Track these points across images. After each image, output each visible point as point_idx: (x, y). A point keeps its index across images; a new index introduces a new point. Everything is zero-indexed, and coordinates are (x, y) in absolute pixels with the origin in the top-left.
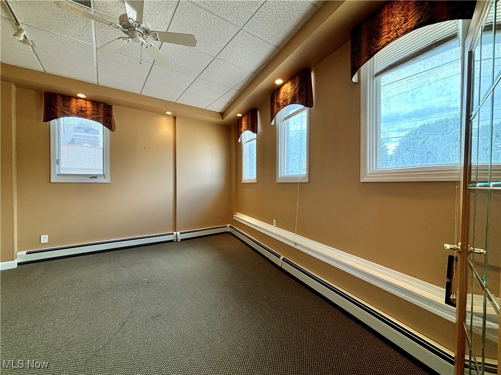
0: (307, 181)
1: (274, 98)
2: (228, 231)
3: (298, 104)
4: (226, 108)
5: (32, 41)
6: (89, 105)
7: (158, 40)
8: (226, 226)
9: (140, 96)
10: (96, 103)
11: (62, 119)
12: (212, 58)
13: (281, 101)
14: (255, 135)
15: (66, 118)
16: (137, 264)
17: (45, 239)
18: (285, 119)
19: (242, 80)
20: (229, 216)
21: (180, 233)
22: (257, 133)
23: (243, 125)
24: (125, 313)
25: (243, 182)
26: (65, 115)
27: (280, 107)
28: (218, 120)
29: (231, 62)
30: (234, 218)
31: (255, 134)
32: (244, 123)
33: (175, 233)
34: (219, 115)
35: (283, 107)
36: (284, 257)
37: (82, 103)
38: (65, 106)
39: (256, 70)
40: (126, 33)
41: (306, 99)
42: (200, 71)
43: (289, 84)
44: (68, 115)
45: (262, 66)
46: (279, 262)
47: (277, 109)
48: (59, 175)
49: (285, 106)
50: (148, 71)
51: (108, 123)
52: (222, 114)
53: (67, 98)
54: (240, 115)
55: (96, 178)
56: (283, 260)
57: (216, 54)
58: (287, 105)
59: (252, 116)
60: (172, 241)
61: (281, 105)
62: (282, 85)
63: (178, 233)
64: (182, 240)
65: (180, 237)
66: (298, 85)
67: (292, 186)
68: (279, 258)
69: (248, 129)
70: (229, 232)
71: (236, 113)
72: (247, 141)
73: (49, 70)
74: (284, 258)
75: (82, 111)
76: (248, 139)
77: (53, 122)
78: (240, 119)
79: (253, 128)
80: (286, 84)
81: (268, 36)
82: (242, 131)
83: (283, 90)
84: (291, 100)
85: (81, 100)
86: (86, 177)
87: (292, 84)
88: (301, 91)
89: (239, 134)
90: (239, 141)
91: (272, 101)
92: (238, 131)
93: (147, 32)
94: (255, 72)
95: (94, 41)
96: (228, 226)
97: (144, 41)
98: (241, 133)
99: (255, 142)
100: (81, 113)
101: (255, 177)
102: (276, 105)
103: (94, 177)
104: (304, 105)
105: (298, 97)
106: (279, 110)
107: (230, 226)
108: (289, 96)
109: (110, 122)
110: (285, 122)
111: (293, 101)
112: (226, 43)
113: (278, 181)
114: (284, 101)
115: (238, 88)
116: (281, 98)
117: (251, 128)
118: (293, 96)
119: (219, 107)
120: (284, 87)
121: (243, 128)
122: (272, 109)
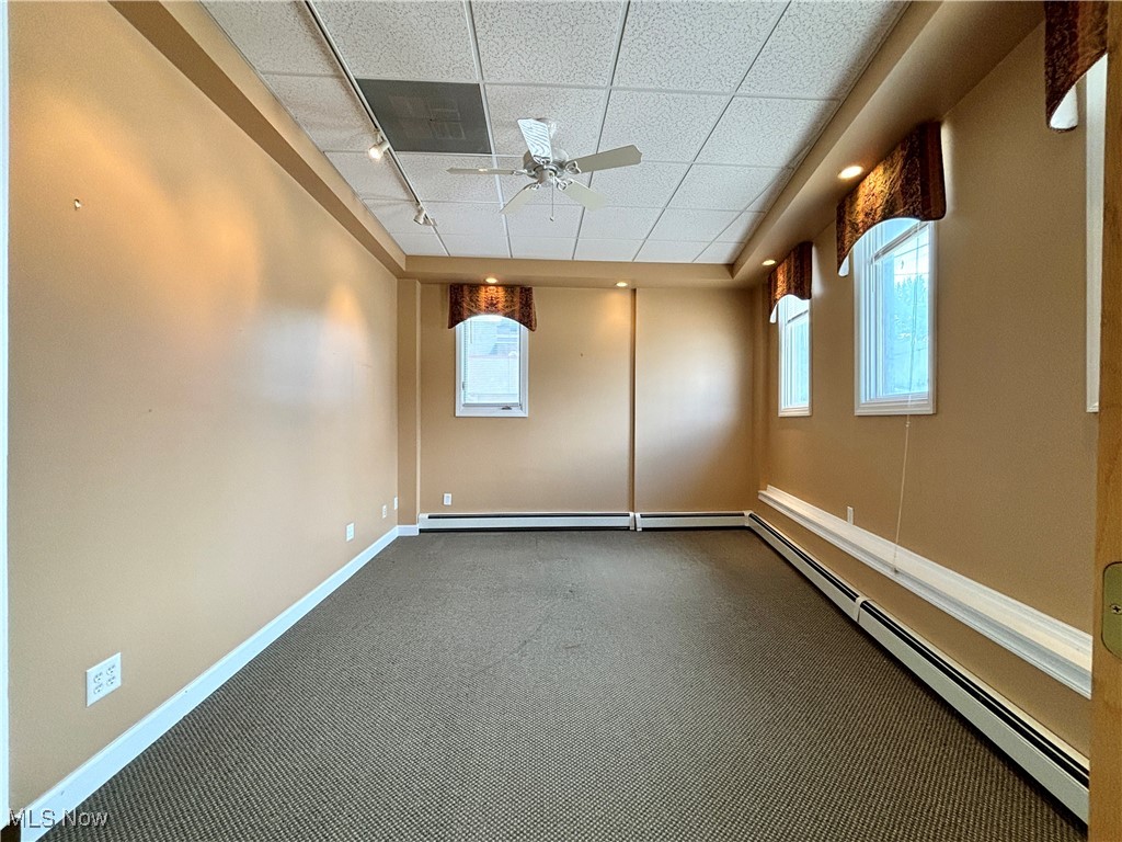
0: (929, 410)
1: (845, 213)
2: (747, 525)
3: (903, 216)
4: (738, 253)
5: (433, 220)
6: (501, 293)
7: (578, 172)
8: (743, 515)
9: (573, 263)
10: (509, 288)
11: (469, 320)
12: (687, 167)
13: (861, 217)
14: (806, 304)
15: (474, 319)
16: (562, 558)
17: (448, 499)
18: (877, 257)
19: (761, 189)
20: (748, 494)
21: (642, 516)
22: (810, 297)
23: (779, 283)
24: (530, 629)
25: (780, 414)
26: (472, 313)
27: (857, 232)
28: (725, 280)
29: (728, 162)
30: (760, 498)
31: (807, 302)
32: (781, 278)
33: (632, 514)
34: (724, 268)
35: (865, 232)
36: (866, 599)
37: (492, 292)
38: (471, 300)
39: (791, 162)
40: (533, 176)
41: (922, 203)
42: (668, 196)
43: (880, 170)
44: (476, 314)
45: (802, 150)
46: (853, 610)
47: (851, 237)
48: (466, 405)
49: (869, 227)
50: (579, 220)
51: (526, 319)
52: (731, 267)
53: (475, 287)
54: (770, 262)
55: (509, 408)
56: (862, 606)
57: (694, 155)
58: (875, 224)
59: (797, 261)
60: (628, 529)
61: (860, 225)
62: (862, 178)
63: (638, 515)
64: (644, 529)
65: (642, 523)
66: (903, 167)
67: (890, 422)
68: (854, 600)
69: (789, 292)
70: (748, 529)
71: (761, 258)
72: (790, 318)
73: (455, 252)
74: (865, 602)
75: (492, 305)
76: (792, 314)
77: (460, 326)
78: (773, 270)
79: (801, 288)
80: (872, 174)
81: (801, 86)
82: (778, 297)
83: (863, 191)
84: (883, 210)
85: (492, 288)
86: (496, 408)
87: (885, 170)
88: (907, 182)
89: (770, 304)
90: (773, 320)
91: (841, 220)
92: (770, 297)
93: (561, 165)
94: (788, 167)
95: (500, 197)
96: (747, 513)
97: (559, 180)
98: (776, 301)
99: (806, 319)
100: (492, 307)
101: (806, 404)
102: (849, 229)
103: (508, 408)
104: (917, 217)
105: (900, 202)
106: (857, 240)
107: (750, 516)
108: (880, 201)
109: (529, 316)
110: (879, 263)
111: (890, 212)
112: (707, 133)
113: (858, 412)
114: (867, 215)
115: (755, 206)
116: (859, 208)
117: (796, 288)
118: (887, 201)
119: (721, 253)
120: (866, 182)
121: (779, 290)
122: (840, 239)
